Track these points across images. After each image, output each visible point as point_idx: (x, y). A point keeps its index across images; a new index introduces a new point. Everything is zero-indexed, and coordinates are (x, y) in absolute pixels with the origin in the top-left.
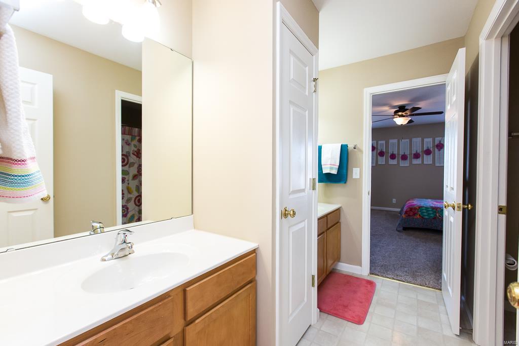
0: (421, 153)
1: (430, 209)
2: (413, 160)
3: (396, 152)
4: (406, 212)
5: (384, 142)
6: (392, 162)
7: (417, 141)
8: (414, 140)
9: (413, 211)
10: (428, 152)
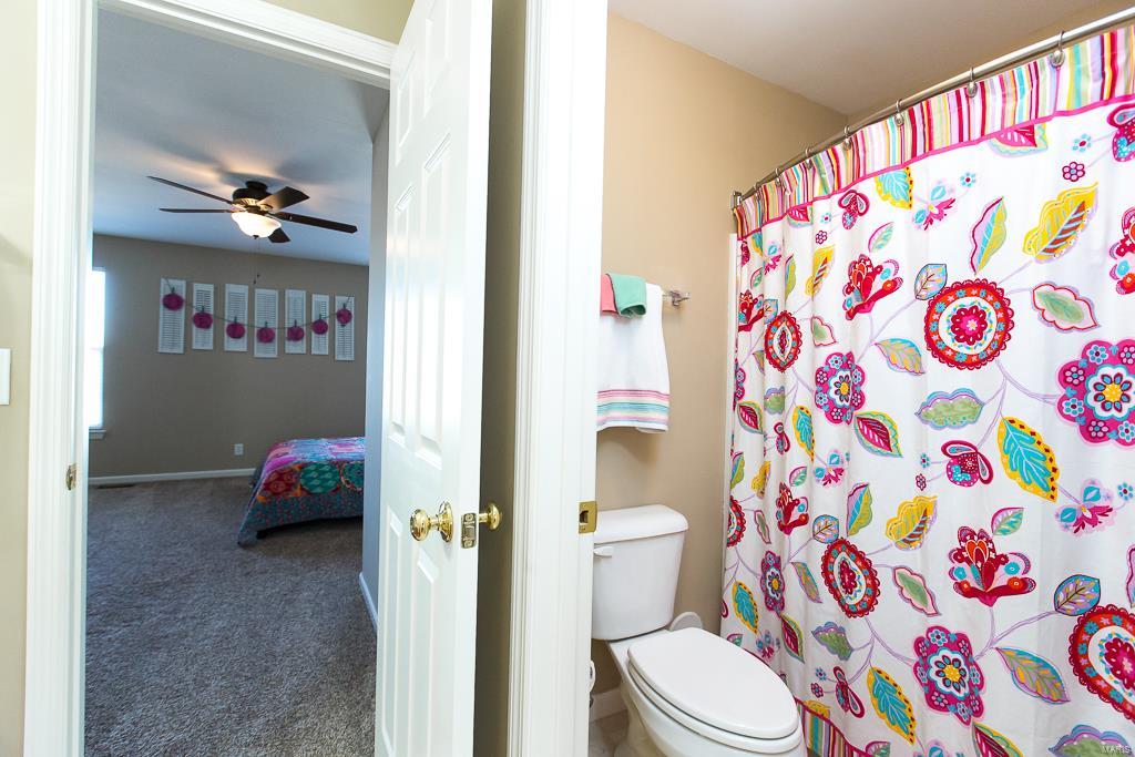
0: (305, 328)
1: (326, 468)
2: (287, 342)
3: (243, 320)
4: (267, 486)
5: (210, 288)
6: (233, 345)
7: (296, 296)
8: (290, 293)
9: (286, 477)
10: (320, 327)
